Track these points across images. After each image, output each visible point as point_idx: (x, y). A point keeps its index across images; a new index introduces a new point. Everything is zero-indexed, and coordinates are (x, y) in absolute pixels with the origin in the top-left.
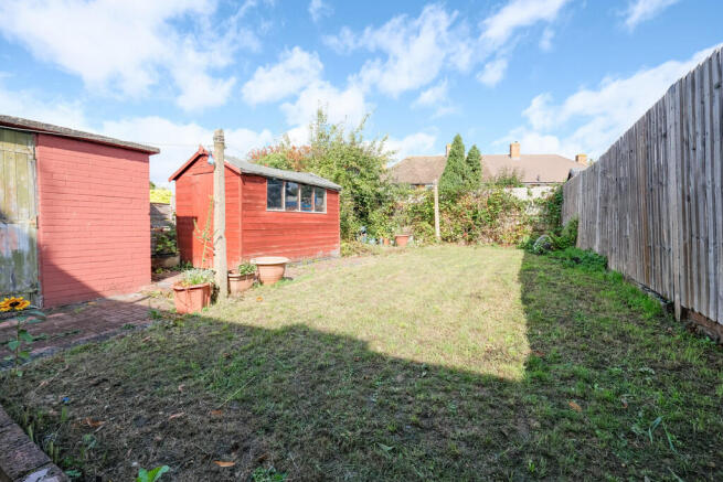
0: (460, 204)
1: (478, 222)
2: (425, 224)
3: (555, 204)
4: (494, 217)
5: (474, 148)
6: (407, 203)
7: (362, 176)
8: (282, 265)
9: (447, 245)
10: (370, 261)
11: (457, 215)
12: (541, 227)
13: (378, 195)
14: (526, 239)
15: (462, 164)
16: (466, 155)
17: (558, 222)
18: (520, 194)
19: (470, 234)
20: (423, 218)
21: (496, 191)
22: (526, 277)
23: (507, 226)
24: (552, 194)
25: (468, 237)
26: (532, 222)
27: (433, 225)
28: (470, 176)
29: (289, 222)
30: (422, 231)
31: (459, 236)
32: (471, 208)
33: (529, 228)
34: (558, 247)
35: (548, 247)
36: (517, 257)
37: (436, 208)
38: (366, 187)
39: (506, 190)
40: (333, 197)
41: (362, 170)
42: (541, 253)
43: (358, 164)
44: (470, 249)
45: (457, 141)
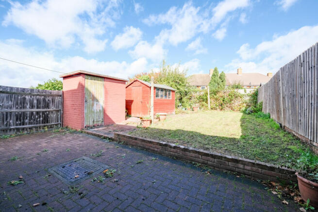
0: (218, 95)
1: (225, 102)
2: (204, 103)
3: (255, 95)
4: (231, 100)
5: (223, 72)
6: (197, 95)
7: (180, 85)
8: (165, 115)
9: (213, 111)
10: (188, 116)
11: (216, 99)
12: (250, 104)
13: (186, 92)
14: (244, 109)
15: (217, 78)
16: (219, 75)
17: (256, 102)
18: (241, 92)
19: (221, 106)
20: (203, 101)
21: (232, 90)
22: (243, 121)
23: (236, 104)
24: (254, 92)
25: (221, 108)
26: (246, 102)
27: (207, 103)
28: (221, 83)
29: (161, 102)
30: (203, 105)
31: (217, 107)
32: (222, 97)
33: (245, 105)
34: (255, 111)
35: (252, 112)
36: (240, 115)
37: (209, 96)
38: (182, 89)
39: (236, 90)
40: (173, 93)
41: (181, 82)
42: (249, 114)
43: (179, 80)
44: (222, 112)
45: (216, 70)
